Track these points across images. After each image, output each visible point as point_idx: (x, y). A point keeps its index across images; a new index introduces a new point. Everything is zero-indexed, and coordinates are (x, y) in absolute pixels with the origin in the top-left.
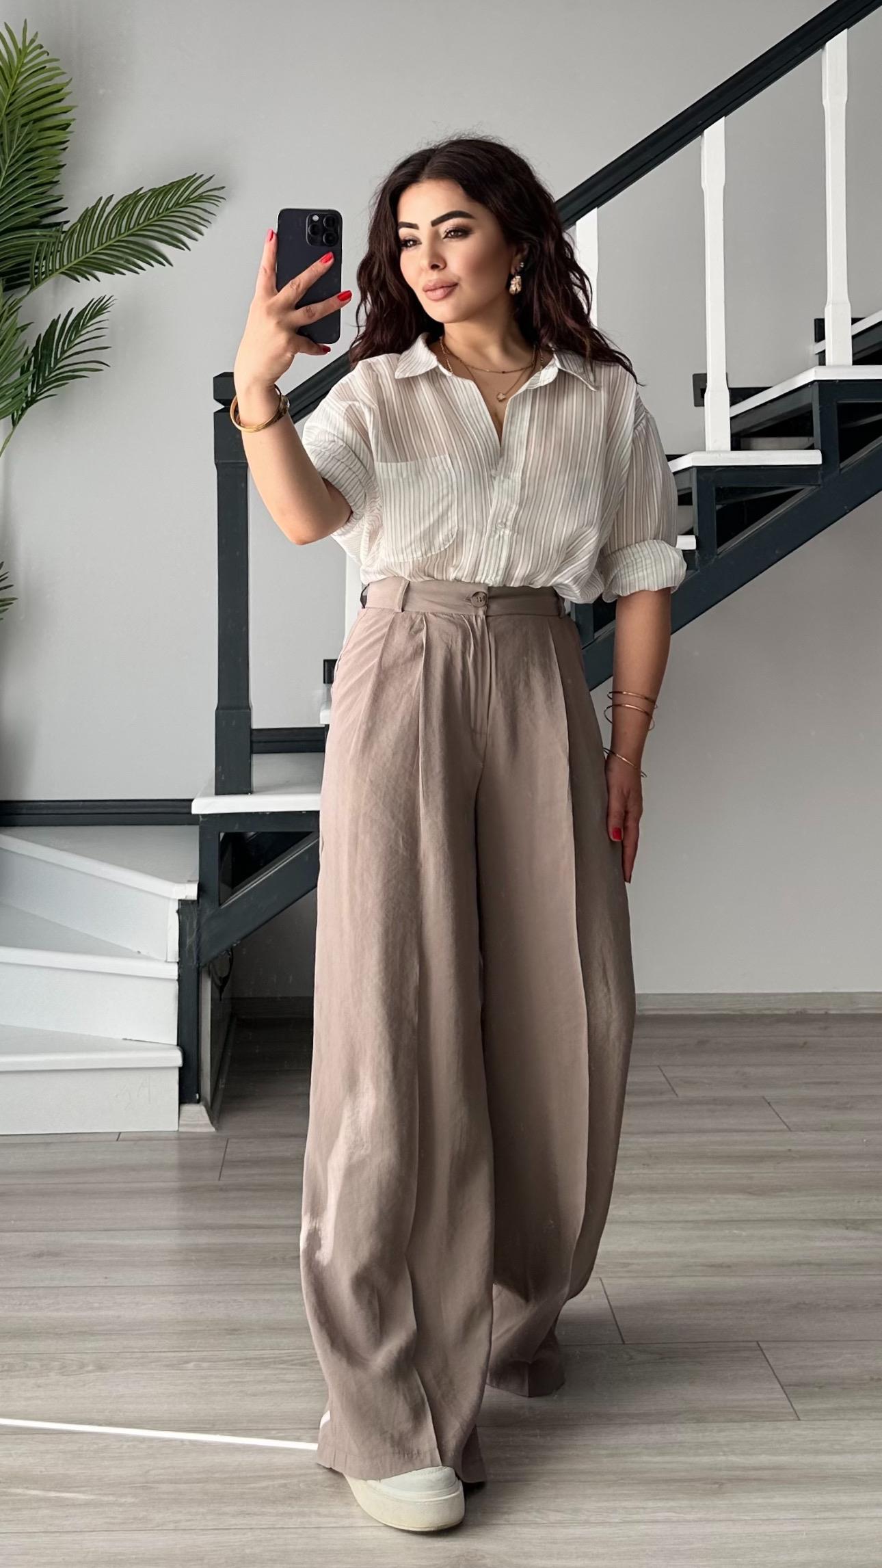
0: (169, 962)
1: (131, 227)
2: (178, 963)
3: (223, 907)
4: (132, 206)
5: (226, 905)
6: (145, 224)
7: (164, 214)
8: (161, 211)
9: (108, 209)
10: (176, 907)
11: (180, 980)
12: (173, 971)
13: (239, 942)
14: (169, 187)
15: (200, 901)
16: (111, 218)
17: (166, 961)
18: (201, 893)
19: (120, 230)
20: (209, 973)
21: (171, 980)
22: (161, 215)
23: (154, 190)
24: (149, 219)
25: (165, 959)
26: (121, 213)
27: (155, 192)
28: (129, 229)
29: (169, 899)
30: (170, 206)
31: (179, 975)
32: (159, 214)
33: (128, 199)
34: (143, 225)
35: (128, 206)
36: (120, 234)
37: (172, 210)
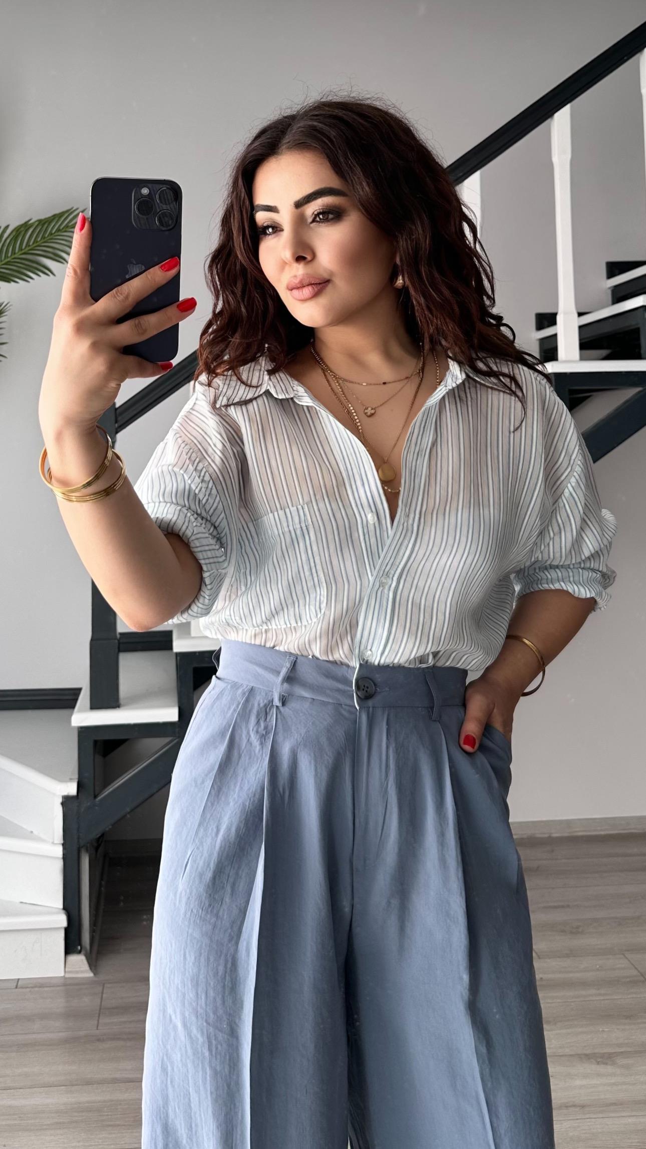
0: (56, 844)
1: (24, 247)
2: (63, 845)
3: (99, 798)
4: (23, 233)
5: (102, 796)
6: (35, 245)
7: (49, 238)
8: (46, 236)
9: (6, 235)
10: (60, 800)
11: (65, 858)
12: (59, 851)
13: (110, 827)
14: (52, 218)
15: (79, 794)
16: (8, 241)
17: (53, 843)
18: (80, 789)
19: (15, 250)
20: (87, 851)
21: (58, 858)
22: (47, 238)
23: (40, 221)
24: (37, 242)
25: (51, 841)
26: (15, 238)
27: (42, 222)
28: (22, 250)
29: (54, 794)
30: (53, 232)
31: (64, 854)
32: (44, 238)
33: (20, 228)
34: (32, 247)
35: (20, 233)
36: (15, 253)
37: (56, 234)
